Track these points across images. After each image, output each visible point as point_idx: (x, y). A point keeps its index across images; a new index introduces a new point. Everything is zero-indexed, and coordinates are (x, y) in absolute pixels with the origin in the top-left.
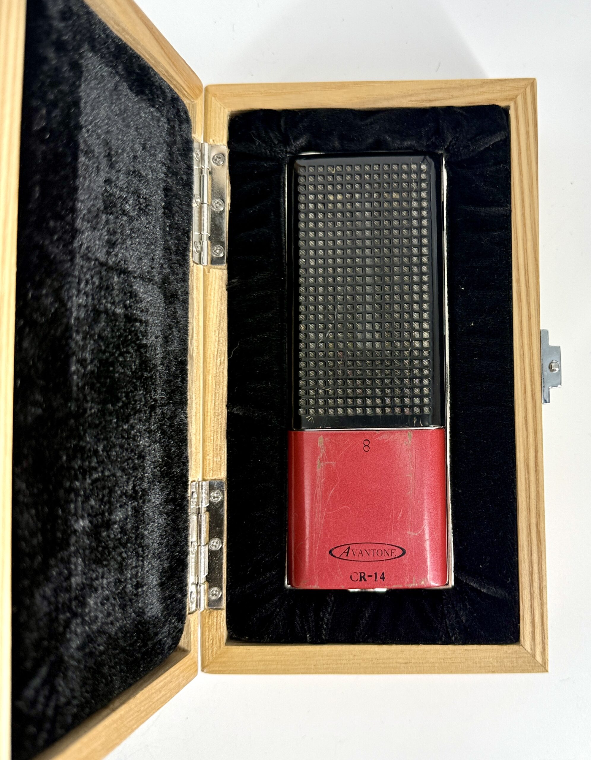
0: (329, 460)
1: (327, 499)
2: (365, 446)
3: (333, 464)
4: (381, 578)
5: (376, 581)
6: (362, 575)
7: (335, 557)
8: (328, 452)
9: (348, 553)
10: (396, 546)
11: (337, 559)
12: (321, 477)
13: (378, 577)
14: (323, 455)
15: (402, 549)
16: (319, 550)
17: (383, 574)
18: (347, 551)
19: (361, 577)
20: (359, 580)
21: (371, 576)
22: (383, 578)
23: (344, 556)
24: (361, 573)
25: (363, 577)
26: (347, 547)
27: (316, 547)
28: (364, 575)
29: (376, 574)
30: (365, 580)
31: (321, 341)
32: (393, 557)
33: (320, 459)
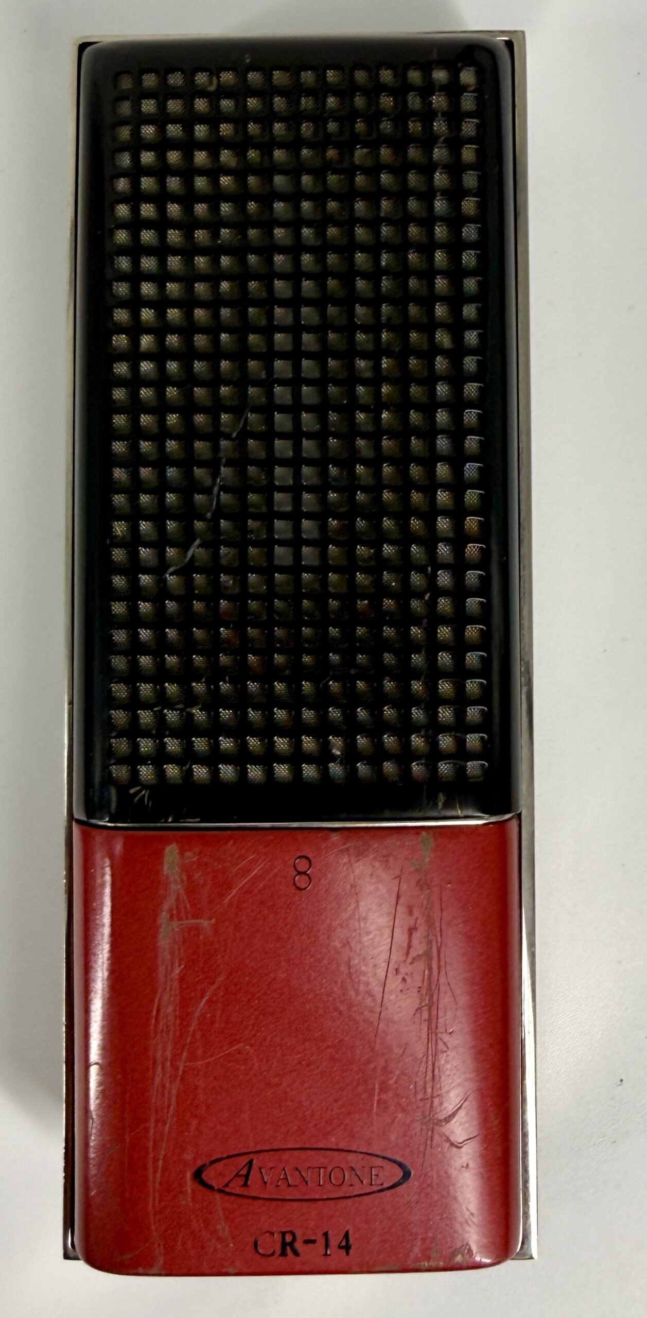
0: (195, 916)
1: (188, 1025)
2: (299, 873)
3: (205, 923)
4: (340, 1247)
5: (326, 1255)
6: (288, 1238)
7: (211, 1188)
8: (191, 890)
9: (247, 1176)
10: (384, 1158)
11: (218, 1196)
12: (172, 963)
13: (334, 1242)
14: (178, 899)
15: (400, 1165)
16: (164, 1169)
17: (347, 1235)
18: (244, 1172)
19: (284, 1244)
20: (278, 1252)
21: (314, 1242)
22: (347, 1248)
23: (237, 1189)
24: (283, 1234)
25: (291, 1244)
26: (243, 1161)
27: (156, 1160)
28: (294, 1239)
29: (326, 1234)
30: (296, 1253)
31: (171, 569)
32: (375, 1188)
33: (170, 910)
